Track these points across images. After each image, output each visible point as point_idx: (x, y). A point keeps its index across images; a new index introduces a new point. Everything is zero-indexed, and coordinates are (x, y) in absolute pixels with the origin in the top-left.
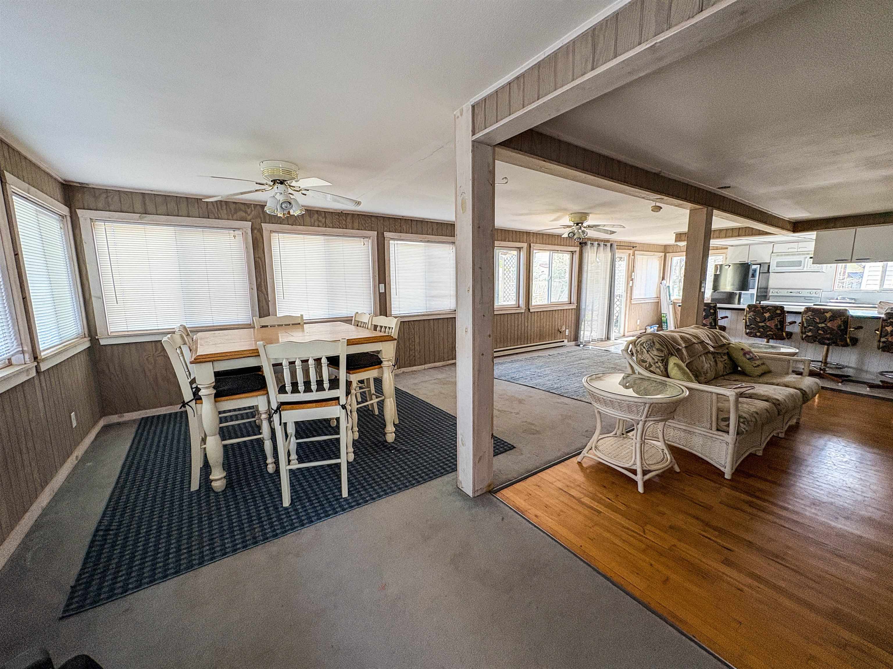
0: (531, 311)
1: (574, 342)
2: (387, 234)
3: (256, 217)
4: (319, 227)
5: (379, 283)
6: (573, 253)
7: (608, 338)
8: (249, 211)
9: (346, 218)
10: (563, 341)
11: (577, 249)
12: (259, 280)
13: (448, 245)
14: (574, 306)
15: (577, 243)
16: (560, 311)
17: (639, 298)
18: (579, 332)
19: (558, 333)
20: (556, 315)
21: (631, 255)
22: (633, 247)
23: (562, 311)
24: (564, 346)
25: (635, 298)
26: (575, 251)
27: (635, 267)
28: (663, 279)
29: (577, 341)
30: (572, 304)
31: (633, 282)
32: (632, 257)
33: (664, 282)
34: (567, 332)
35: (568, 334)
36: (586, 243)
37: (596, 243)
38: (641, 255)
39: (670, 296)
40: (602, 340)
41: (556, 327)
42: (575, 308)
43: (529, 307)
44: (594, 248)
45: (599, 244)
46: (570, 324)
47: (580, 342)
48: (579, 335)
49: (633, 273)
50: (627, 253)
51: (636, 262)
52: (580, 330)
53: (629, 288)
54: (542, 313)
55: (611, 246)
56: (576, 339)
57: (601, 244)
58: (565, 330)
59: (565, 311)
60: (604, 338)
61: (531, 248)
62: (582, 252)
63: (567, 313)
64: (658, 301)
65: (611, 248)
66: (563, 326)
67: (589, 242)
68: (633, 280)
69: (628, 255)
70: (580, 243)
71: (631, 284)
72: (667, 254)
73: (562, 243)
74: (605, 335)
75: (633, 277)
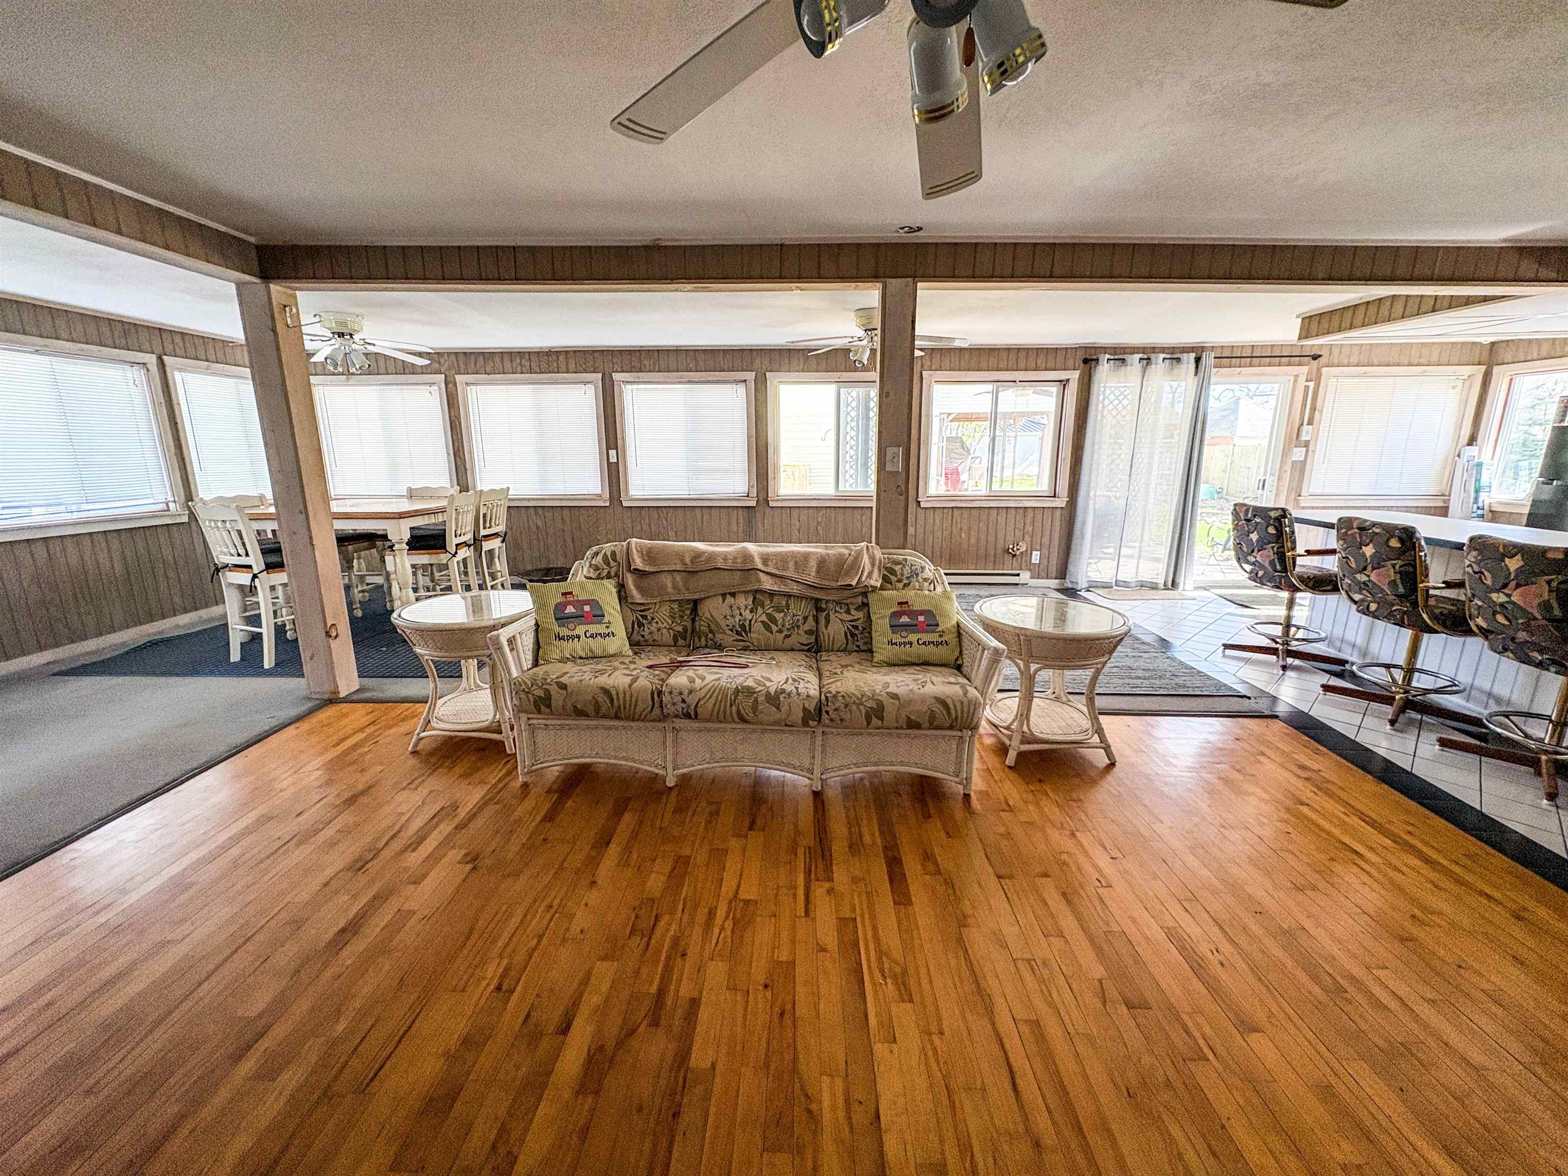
0: (923, 505)
1: (1057, 581)
2: (617, 376)
3: (449, 369)
4: (522, 373)
5: (608, 449)
6: (1064, 383)
7: (1174, 584)
8: (442, 361)
9: (558, 357)
10: (1018, 575)
11: (1074, 376)
12: (456, 444)
13: (729, 386)
14: (1062, 502)
15: (1079, 362)
16: (1013, 511)
17: (1344, 492)
18: (1071, 560)
19: (1006, 555)
20: (999, 518)
21: (1302, 378)
22: (1315, 357)
23: (1021, 511)
24: (1017, 584)
25: (1318, 492)
26: (1068, 380)
27: (1321, 412)
28: (1472, 441)
29: (1065, 578)
30: (1054, 496)
31: (1307, 451)
32: (1307, 384)
33: (1473, 451)
34: (1036, 557)
35: (1037, 562)
36: (1097, 360)
37: (1137, 356)
38: (1359, 376)
39: (1477, 491)
40: (1154, 587)
41: (1001, 543)
42: (1064, 506)
43: (917, 497)
44: (1129, 367)
45: (1149, 359)
46: (1046, 540)
47: (1072, 582)
48: (1071, 567)
49: (1305, 427)
50: (1286, 374)
51: (1330, 397)
52: (1072, 555)
53: (1288, 467)
54: (956, 512)
55: (1198, 360)
56: (1062, 573)
57: (1157, 358)
58: (1029, 552)
59: (1030, 511)
60: (1161, 582)
61: (924, 381)
62: (1086, 380)
63: (1039, 517)
64: (1441, 504)
65: (1197, 367)
66: (1021, 544)
67: (1107, 356)
68: (1307, 444)
69: (1292, 379)
70: (1086, 361)
71: (1298, 454)
72: (1496, 369)
73: (1022, 364)
74: (1167, 576)
75: (1304, 437)
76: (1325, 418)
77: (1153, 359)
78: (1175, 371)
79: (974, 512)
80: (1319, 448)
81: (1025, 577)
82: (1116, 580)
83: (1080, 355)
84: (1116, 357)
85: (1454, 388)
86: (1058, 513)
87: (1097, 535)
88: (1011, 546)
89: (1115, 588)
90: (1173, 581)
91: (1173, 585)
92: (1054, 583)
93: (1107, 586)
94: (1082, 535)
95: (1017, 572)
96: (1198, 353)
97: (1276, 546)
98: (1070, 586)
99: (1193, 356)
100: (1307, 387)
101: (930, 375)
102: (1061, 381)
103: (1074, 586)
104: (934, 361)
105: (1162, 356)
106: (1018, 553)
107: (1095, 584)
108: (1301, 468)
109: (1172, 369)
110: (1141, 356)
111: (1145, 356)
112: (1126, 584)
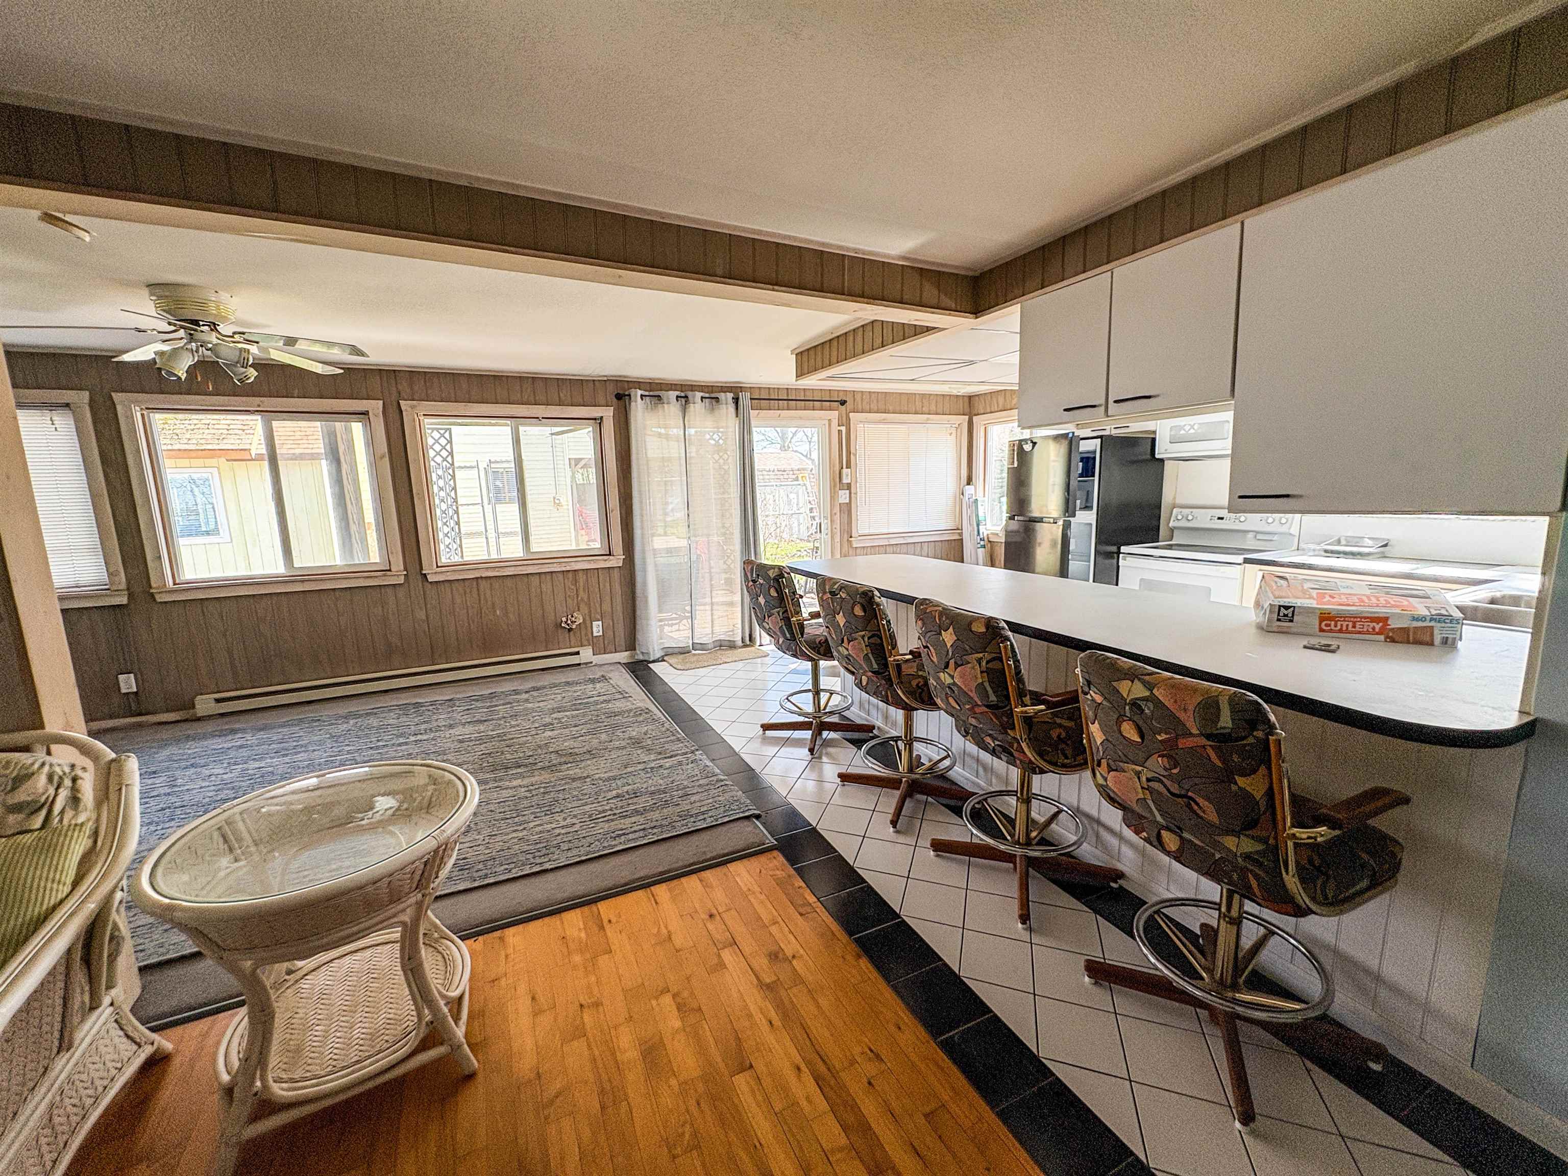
0: (431, 579)
1: (626, 654)
6: (599, 421)
10: (578, 653)
11: (608, 413)
14: (617, 561)
15: (611, 397)
16: (561, 576)
17: (886, 531)
18: (638, 627)
19: (560, 631)
20: (543, 586)
21: (835, 422)
22: (843, 403)
23: (570, 575)
24: (579, 664)
25: (866, 532)
26: (602, 418)
27: (855, 455)
28: (969, 481)
29: (635, 649)
30: (610, 555)
31: (850, 493)
32: (839, 428)
33: (969, 490)
34: (597, 628)
35: (601, 633)
36: (629, 395)
37: (673, 394)
38: (880, 422)
39: (978, 525)
40: (732, 646)
41: (551, 618)
42: (621, 565)
43: (421, 569)
44: (666, 405)
45: (686, 397)
46: (606, 607)
47: (643, 653)
48: (639, 636)
49: (845, 471)
50: (821, 419)
51: (860, 440)
52: (638, 622)
53: (837, 509)
54: (483, 584)
55: (736, 400)
56: (631, 645)
57: (694, 397)
58: (588, 622)
59: (581, 574)
60: (738, 638)
61: (404, 413)
62: (623, 419)
63: (594, 581)
64: (957, 537)
65: (737, 409)
66: (575, 614)
67: (640, 392)
68: (849, 487)
69: (827, 423)
70: (619, 397)
71: (843, 497)
72: (975, 418)
73: (541, 397)
74: (743, 632)
75: (846, 480)
76: (860, 459)
77: (690, 398)
78: (716, 412)
79: (509, 583)
80: (860, 491)
81: (586, 654)
82: (693, 643)
83: (612, 390)
84: (651, 393)
85: (951, 434)
86: (616, 574)
87: (662, 596)
88: (564, 619)
89: (693, 652)
90: (750, 636)
91: (750, 640)
92: (623, 657)
93: (684, 651)
94: (646, 598)
95: (576, 650)
96: (736, 391)
97: (781, 610)
98: (641, 657)
99: (730, 396)
100: (840, 432)
101: (413, 407)
102: (595, 419)
103: (647, 658)
104: (416, 388)
105: (699, 395)
106: (574, 627)
107: (670, 651)
108: (847, 509)
109: (713, 409)
110: (677, 393)
111: (683, 394)
112: (703, 647)
